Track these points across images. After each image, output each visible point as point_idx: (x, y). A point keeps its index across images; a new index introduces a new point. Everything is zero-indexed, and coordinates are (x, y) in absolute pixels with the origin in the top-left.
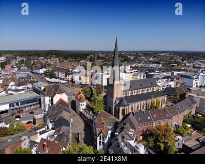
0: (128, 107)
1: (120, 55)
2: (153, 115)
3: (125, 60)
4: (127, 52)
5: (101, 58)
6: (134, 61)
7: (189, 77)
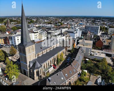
0: (41, 68)
1: (27, 19)
2: (65, 75)
3: (31, 22)
4: (31, 16)
5: (14, 21)
6: (36, 22)
7: (72, 32)
